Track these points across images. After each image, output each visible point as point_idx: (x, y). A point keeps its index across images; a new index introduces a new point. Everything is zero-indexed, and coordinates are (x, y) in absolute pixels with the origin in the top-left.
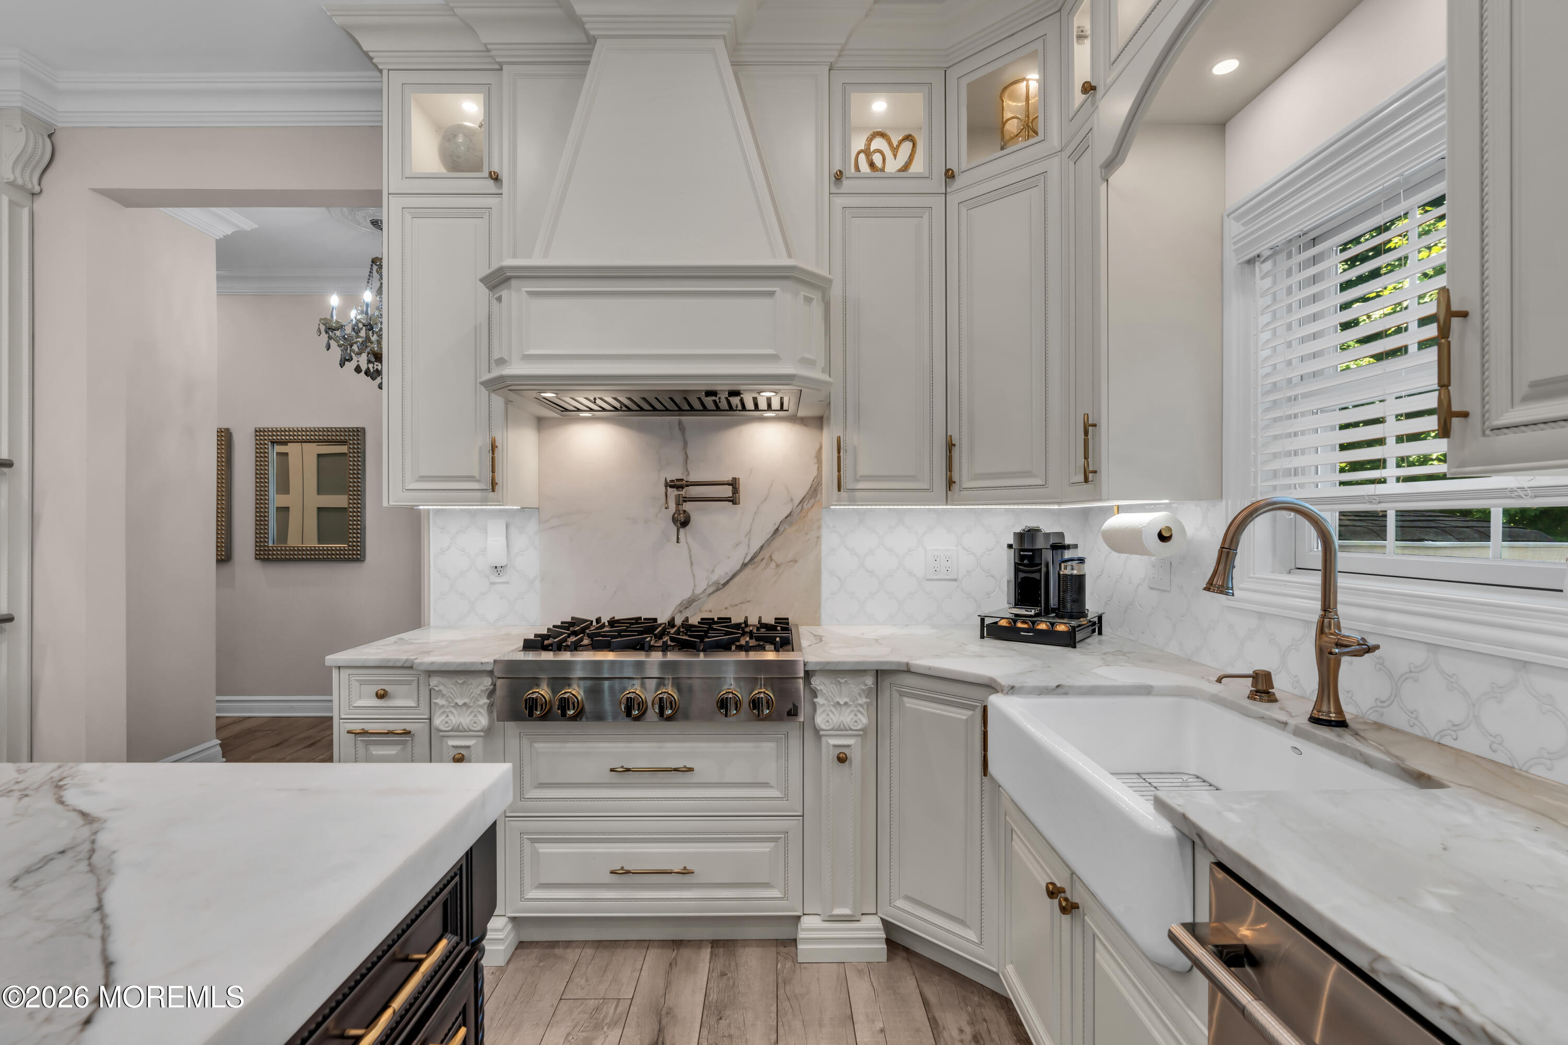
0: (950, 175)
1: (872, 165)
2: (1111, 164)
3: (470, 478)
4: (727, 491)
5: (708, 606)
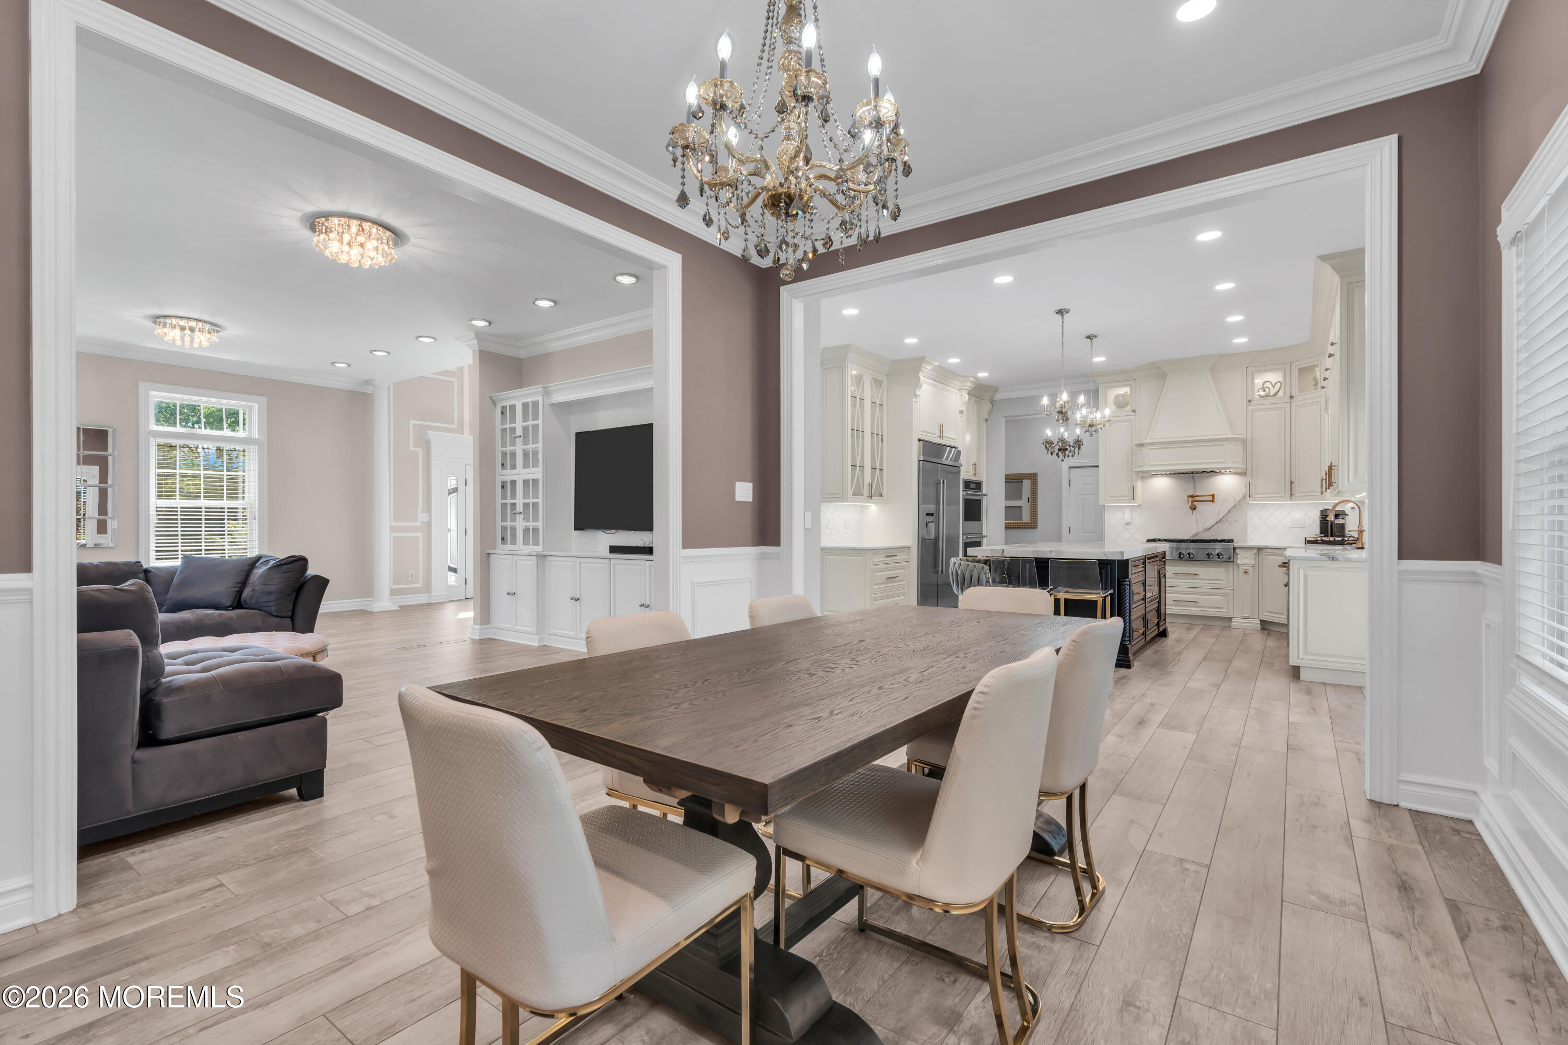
0: (1291, 397)
3: (1126, 496)
4: (1211, 498)
5: (1204, 534)
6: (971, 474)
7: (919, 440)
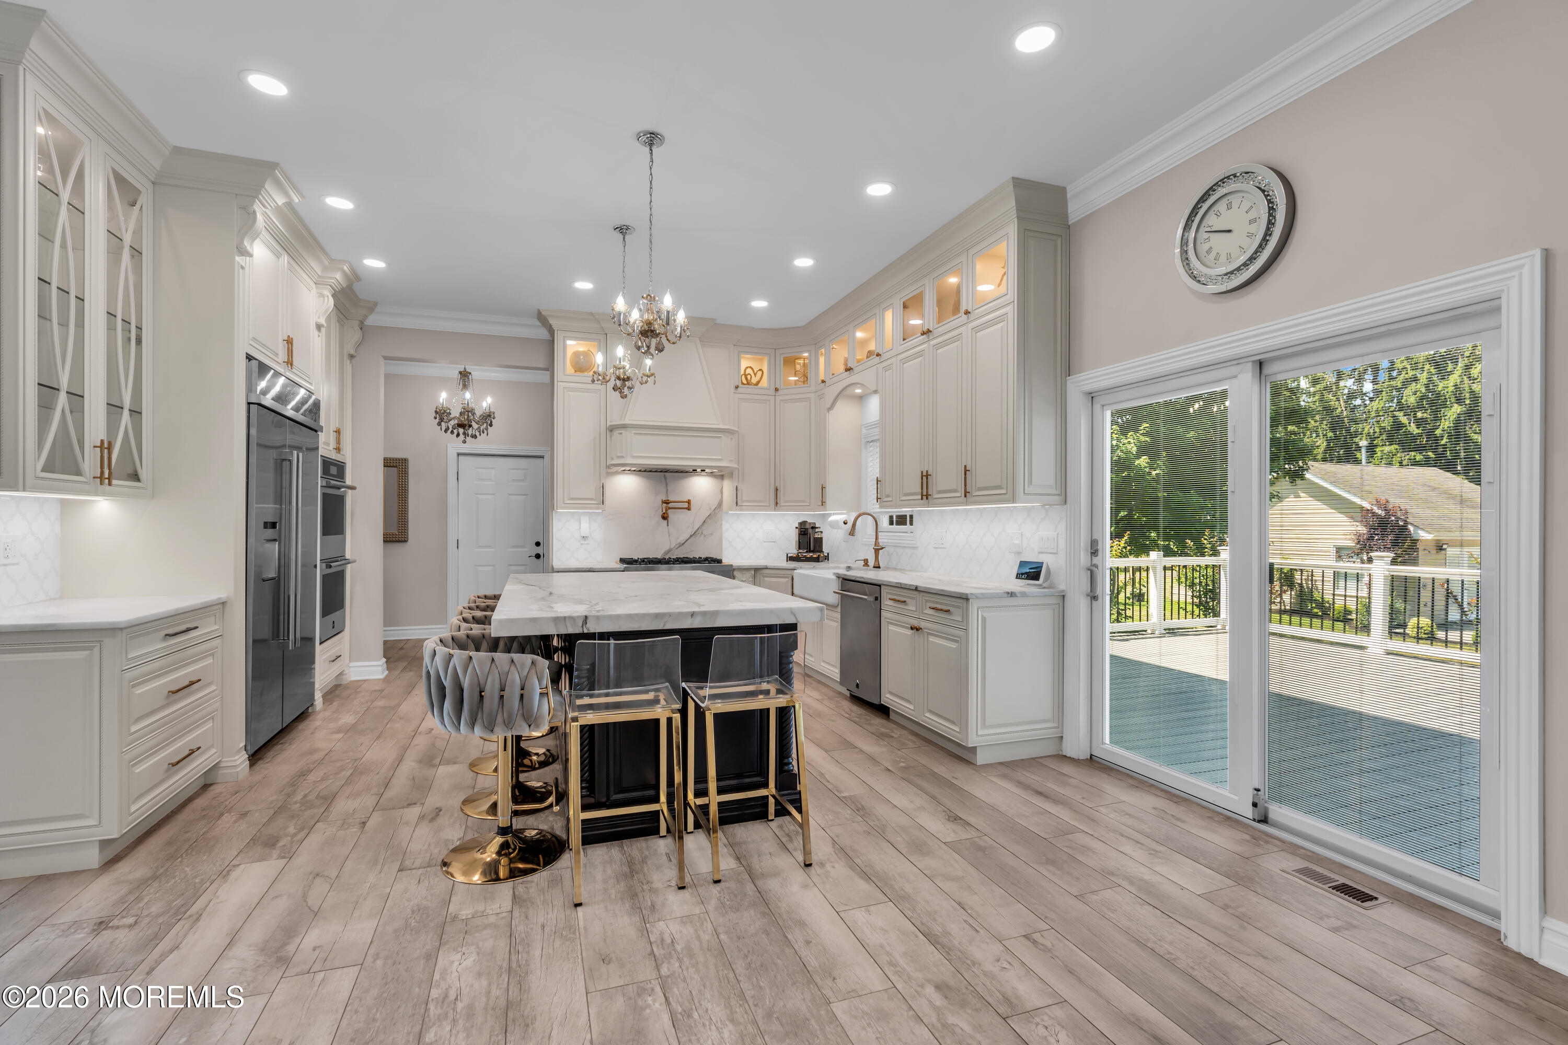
0: (777, 390)
1: (746, 379)
2: (831, 408)
3: (591, 499)
4: (686, 505)
5: (676, 553)
6: (331, 447)
7: (249, 358)
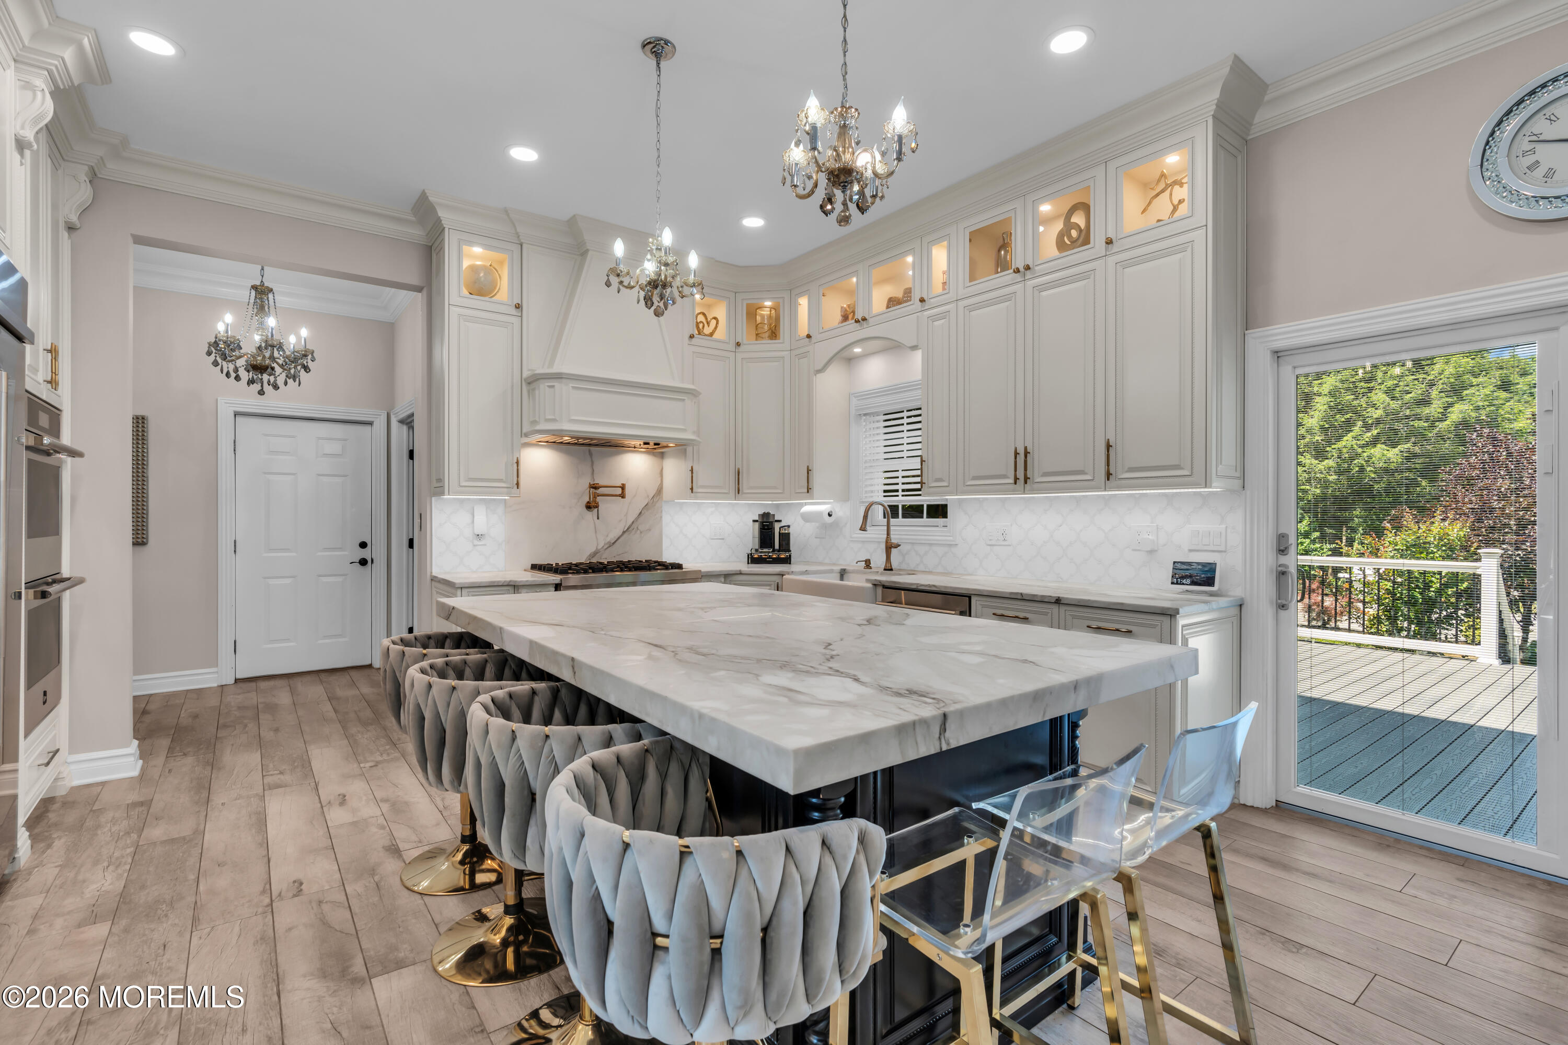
0: (738, 344)
1: (698, 328)
2: (821, 370)
3: (500, 481)
4: (619, 491)
5: (604, 556)
6: (42, 377)
